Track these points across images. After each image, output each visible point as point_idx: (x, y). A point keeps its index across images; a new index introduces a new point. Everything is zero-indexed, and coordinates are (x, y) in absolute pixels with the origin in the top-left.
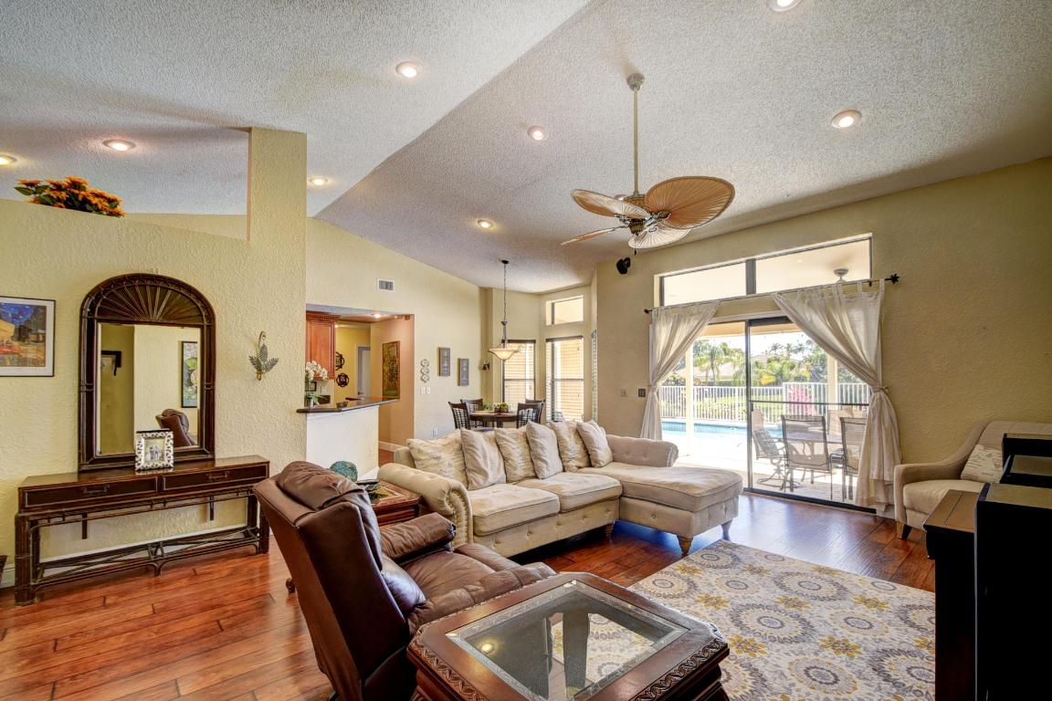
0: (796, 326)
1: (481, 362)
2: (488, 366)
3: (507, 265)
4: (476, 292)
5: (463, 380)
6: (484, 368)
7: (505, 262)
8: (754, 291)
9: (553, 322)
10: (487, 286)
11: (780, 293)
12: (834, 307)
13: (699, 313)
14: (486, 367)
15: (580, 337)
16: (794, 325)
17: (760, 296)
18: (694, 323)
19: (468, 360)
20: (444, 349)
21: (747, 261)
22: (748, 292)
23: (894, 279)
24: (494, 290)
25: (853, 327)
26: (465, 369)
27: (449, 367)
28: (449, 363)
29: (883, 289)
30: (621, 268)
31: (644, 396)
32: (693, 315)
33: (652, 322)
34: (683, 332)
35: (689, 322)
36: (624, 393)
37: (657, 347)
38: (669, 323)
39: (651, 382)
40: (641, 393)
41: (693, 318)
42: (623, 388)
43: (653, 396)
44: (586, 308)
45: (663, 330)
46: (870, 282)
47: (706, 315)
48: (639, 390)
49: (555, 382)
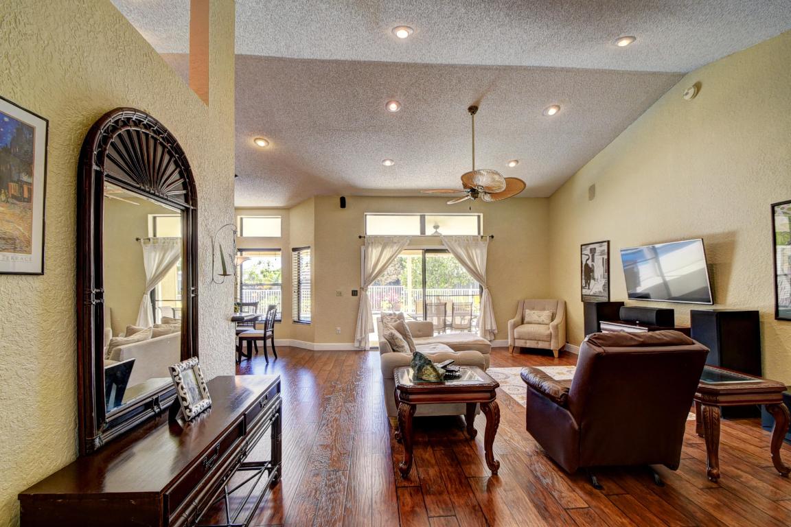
0: (453, 256)
8: (425, 234)
9: (241, 235)
11: (445, 236)
12: (470, 247)
13: (399, 242)
15: (279, 250)
16: (451, 254)
17: (427, 236)
18: (395, 248)
21: (421, 215)
22: (421, 234)
23: (492, 237)
25: (477, 257)
29: (488, 241)
30: (343, 203)
31: (357, 295)
32: (395, 243)
33: (364, 245)
34: (387, 253)
35: (392, 247)
36: (340, 294)
37: (369, 262)
38: (378, 246)
39: (362, 286)
40: (354, 293)
41: (395, 245)
42: (338, 290)
43: (366, 295)
44: (285, 228)
45: (374, 251)
46: (482, 237)
47: (403, 244)
48: (352, 291)
49: (244, 287)
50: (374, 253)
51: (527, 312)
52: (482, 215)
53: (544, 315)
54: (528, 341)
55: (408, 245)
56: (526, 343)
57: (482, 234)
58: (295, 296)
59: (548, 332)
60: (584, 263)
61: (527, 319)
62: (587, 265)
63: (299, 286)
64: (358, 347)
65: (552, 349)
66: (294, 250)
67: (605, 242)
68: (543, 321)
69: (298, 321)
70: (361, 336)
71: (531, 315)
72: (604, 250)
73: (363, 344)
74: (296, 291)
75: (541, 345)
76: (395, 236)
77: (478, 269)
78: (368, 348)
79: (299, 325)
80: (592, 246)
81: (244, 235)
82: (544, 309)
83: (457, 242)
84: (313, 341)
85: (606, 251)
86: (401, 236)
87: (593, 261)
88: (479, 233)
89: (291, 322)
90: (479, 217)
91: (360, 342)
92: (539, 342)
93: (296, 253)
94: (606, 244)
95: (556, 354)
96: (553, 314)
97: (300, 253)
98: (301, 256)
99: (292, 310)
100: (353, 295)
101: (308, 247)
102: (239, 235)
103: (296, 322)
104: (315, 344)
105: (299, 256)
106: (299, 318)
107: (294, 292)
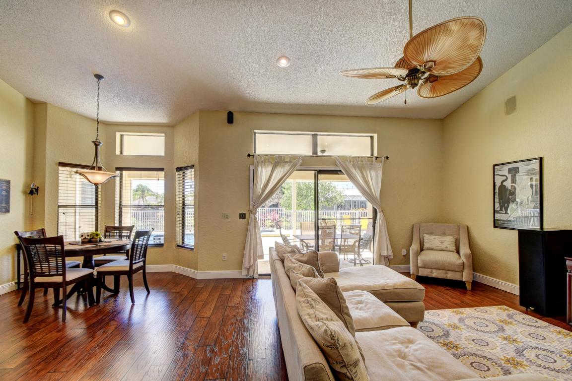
0: (347, 178)
1: (26, 185)
2: (37, 190)
3: (101, 81)
6: (31, 193)
7: (99, 77)
8: (317, 154)
9: (121, 153)
11: (338, 156)
12: (364, 168)
13: (291, 162)
14: (33, 192)
15: (162, 170)
16: (345, 176)
17: (320, 156)
18: (287, 168)
19: (8, 182)
21: (313, 135)
22: (313, 153)
23: (387, 158)
24: (48, 104)
25: (371, 179)
26: (4, 193)
29: (383, 162)
30: (230, 119)
31: (245, 218)
32: (287, 162)
33: (253, 164)
34: (279, 173)
35: (283, 166)
36: (226, 217)
37: (259, 183)
38: (268, 166)
39: (251, 209)
40: (242, 216)
41: (287, 165)
42: (224, 213)
43: (255, 218)
44: (169, 146)
45: (264, 170)
46: (376, 158)
47: (295, 165)
48: (240, 214)
49: (123, 208)
50: (264, 173)
51: (426, 237)
52: (375, 136)
53: (448, 242)
54: (434, 271)
55: (301, 165)
56: (432, 272)
57: (376, 154)
58: (179, 218)
59: (460, 262)
60: (498, 184)
61: (426, 246)
62: (503, 187)
63: (183, 208)
64: (246, 275)
65: (464, 280)
66: (178, 169)
67: (535, 159)
68: (446, 247)
69: (182, 247)
70: (250, 262)
71: (431, 241)
72: (534, 169)
73: (251, 273)
74: (180, 213)
75: (450, 276)
76: (287, 155)
77: (373, 191)
78: (256, 276)
79: (180, 249)
80: (511, 166)
81: (125, 153)
82: (444, 234)
83: (351, 163)
84: (196, 269)
85: (538, 170)
86: (292, 156)
87: (514, 181)
88: (372, 154)
89: (174, 246)
90: (372, 137)
91: (248, 269)
92: (449, 272)
93: (181, 172)
94: (538, 161)
95: (469, 287)
96: (456, 239)
97: (186, 172)
98: (186, 175)
99: (175, 233)
100: (240, 218)
101: (192, 167)
102: (118, 152)
103: (178, 246)
104: (198, 272)
105: (183, 176)
106: (183, 243)
107: (178, 214)
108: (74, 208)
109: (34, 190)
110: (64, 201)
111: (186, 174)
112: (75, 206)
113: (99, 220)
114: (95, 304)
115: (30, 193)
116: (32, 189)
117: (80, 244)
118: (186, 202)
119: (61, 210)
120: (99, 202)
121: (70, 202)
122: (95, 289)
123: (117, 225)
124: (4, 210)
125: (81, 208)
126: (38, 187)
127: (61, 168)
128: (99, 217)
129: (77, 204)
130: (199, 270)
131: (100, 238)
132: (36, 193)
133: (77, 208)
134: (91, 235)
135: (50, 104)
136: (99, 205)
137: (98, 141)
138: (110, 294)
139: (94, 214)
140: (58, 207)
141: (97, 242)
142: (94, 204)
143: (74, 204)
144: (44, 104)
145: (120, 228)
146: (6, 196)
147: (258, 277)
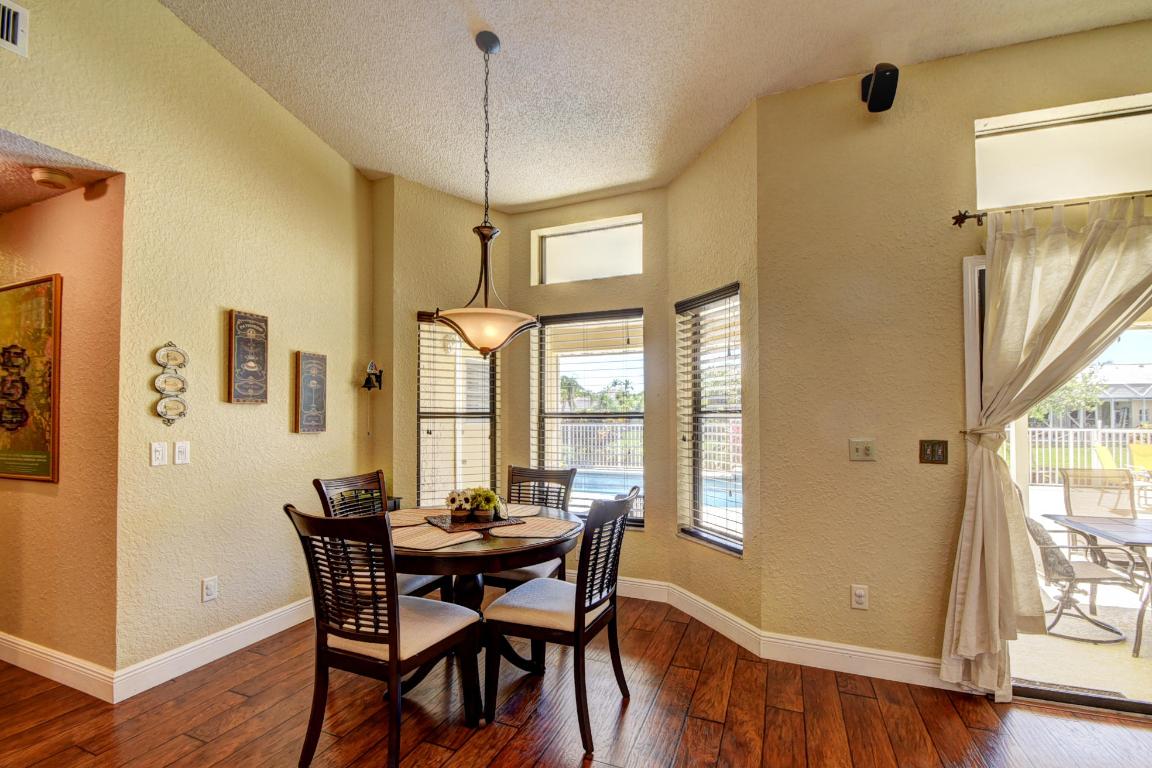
1: (359, 367)
2: (379, 378)
3: (492, 54)
4: (346, 179)
5: (306, 415)
6: (368, 384)
7: (486, 41)
9: (542, 281)
10: (375, 164)
14: (371, 382)
15: (638, 312)
19: (322, 360)
20: (245, 317)
24: (396, 182)
26: (313, 384)
27: (261, 376)
28: (262, 362)
31: (944, 460)
36: (864, 454)
38: (1056, 248)
39: (973, 424)
40: (933, 452)
42: (860, 440)
48: (923, 444)
49: (546, 420)
58: (685, 450)
63: (696, 419)
64: (961, 683)
66: (682, 307)
69: (695, 534)
74: (688, 436)
78: (1003, 694)
79: (691, 544)
81: (550, 280)
84: (754, 621)
89: (675, 530)
91: (970, 663)
93: (688, 316)
97: (702, 314)
98: (702, 323)
99: (675, 493)
100: (923, 459)
101: (732, 289)
102: (534, 281)
103: (684, 531)
104: (764, 633)
105: (695, 325)
106: (696, 523)
107: (684, 439)
108: (452, 420)
109: (373, 378)
110: (432, 404)
111: (702, 319)
112: (453, 415)
113: (498, 448)
114: (482, 721)
115: (364, 386)
116: (369, 375)
117: (448, 524)
118: (704, 402)
119: (425, 424)
120: (498, 405)
121: (444, 406)
122: (481, 657)
123: (534, 464)
124: (313, 423)
125: (465, 420)
126: (381, 372)
127: (424, 326)
128: (498, 441)
129: (458, 411)
130: (766, 630)
131: (495, 508)
132: (377, 384)
133: (458, 420)
134: (474, 498)
135: (400, 177)
136: (498, 412)
137: (488, 225)
138: (522, 673)
139: (488, 433)
140: (419, 418)
141: (487, 520)
142: (488, 411)
143: (452, 411)
144: (388, 178)
145: (542, 475)
146: (317, 390)
147: (1009, 697)
